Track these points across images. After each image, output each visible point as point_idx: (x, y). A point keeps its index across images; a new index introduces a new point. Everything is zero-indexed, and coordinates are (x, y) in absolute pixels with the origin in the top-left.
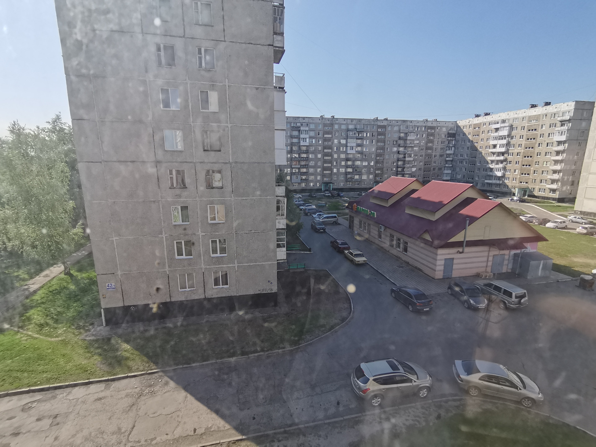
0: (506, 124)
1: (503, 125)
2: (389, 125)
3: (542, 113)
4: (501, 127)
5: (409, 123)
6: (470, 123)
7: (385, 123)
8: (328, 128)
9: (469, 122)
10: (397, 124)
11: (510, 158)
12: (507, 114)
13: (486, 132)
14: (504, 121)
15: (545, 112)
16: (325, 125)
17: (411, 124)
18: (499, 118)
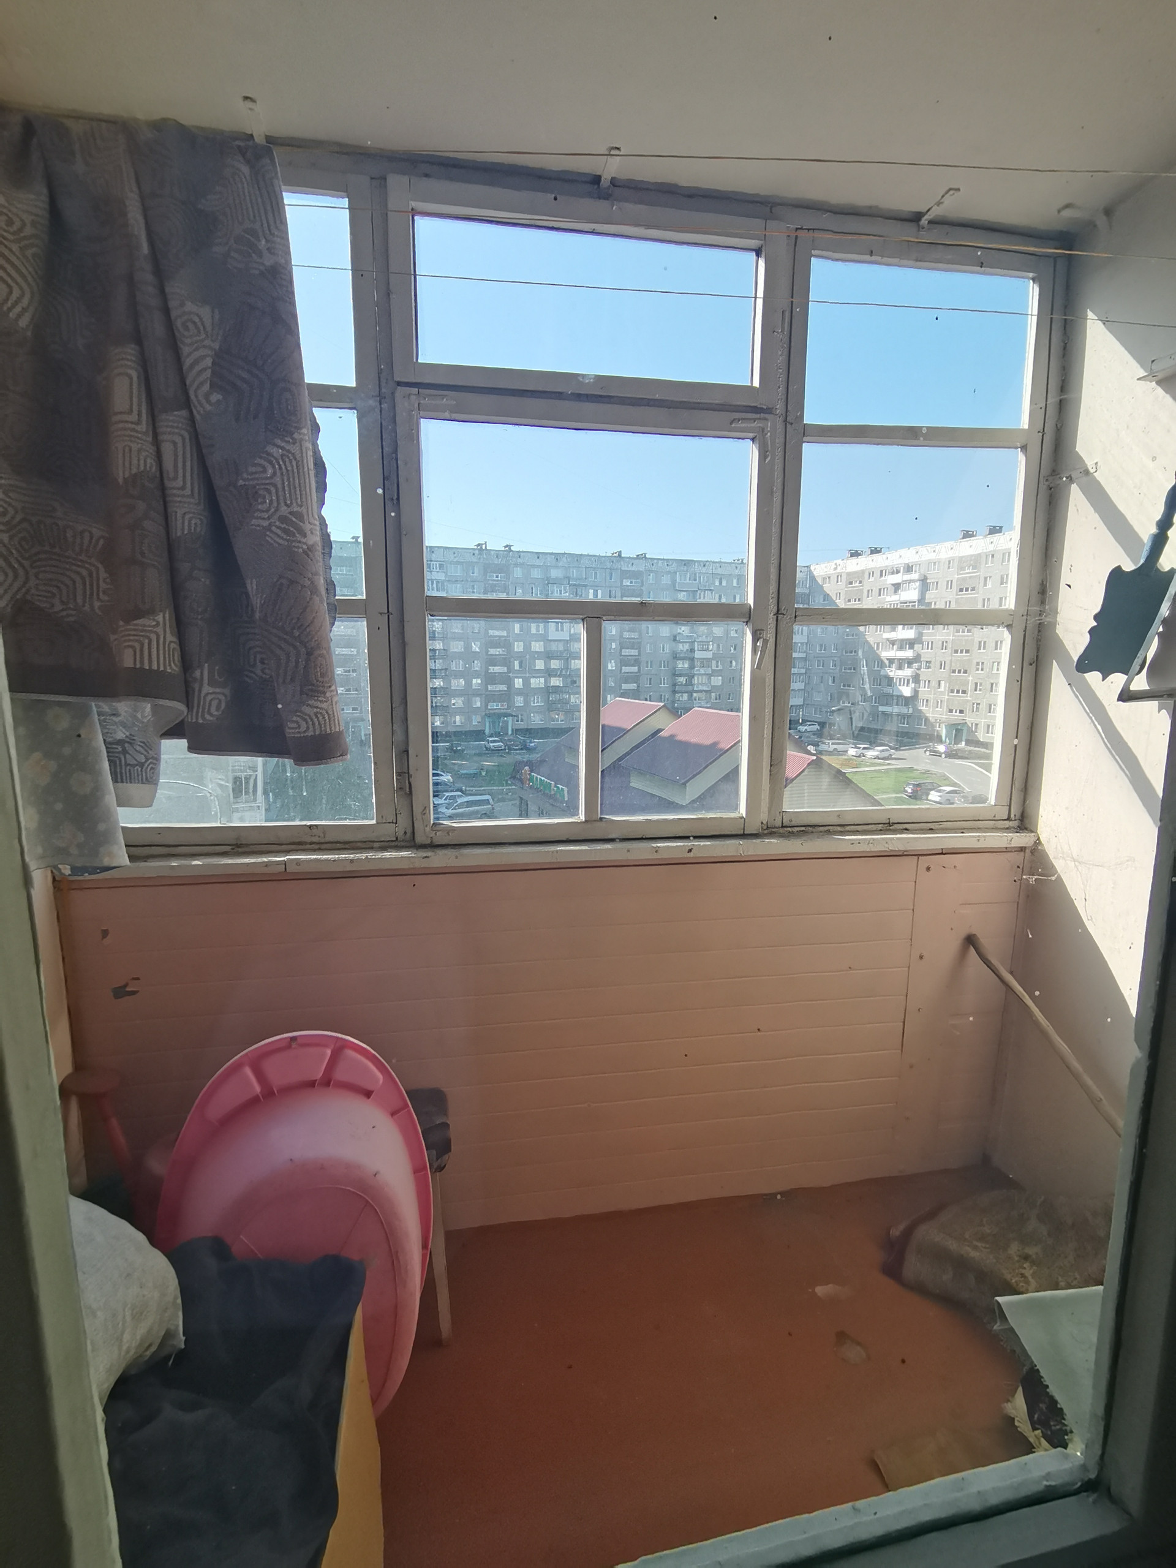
0: (915, 576)
1: (907, 577)
2: (651, 571)
3: (985, 551)
4: (905, 582)
5: (697, 569)
6: (839, 570)
7: (641, 566)
8: (497, 577)
9: (836, 569)
10: (668, 569)
11: (926, 654)
12: (915, 552)
13: (876, 591)
14: (909, 569)
15: (991, 548)
16: (487, 569)
17: (704, 570)
18: (901, 561)
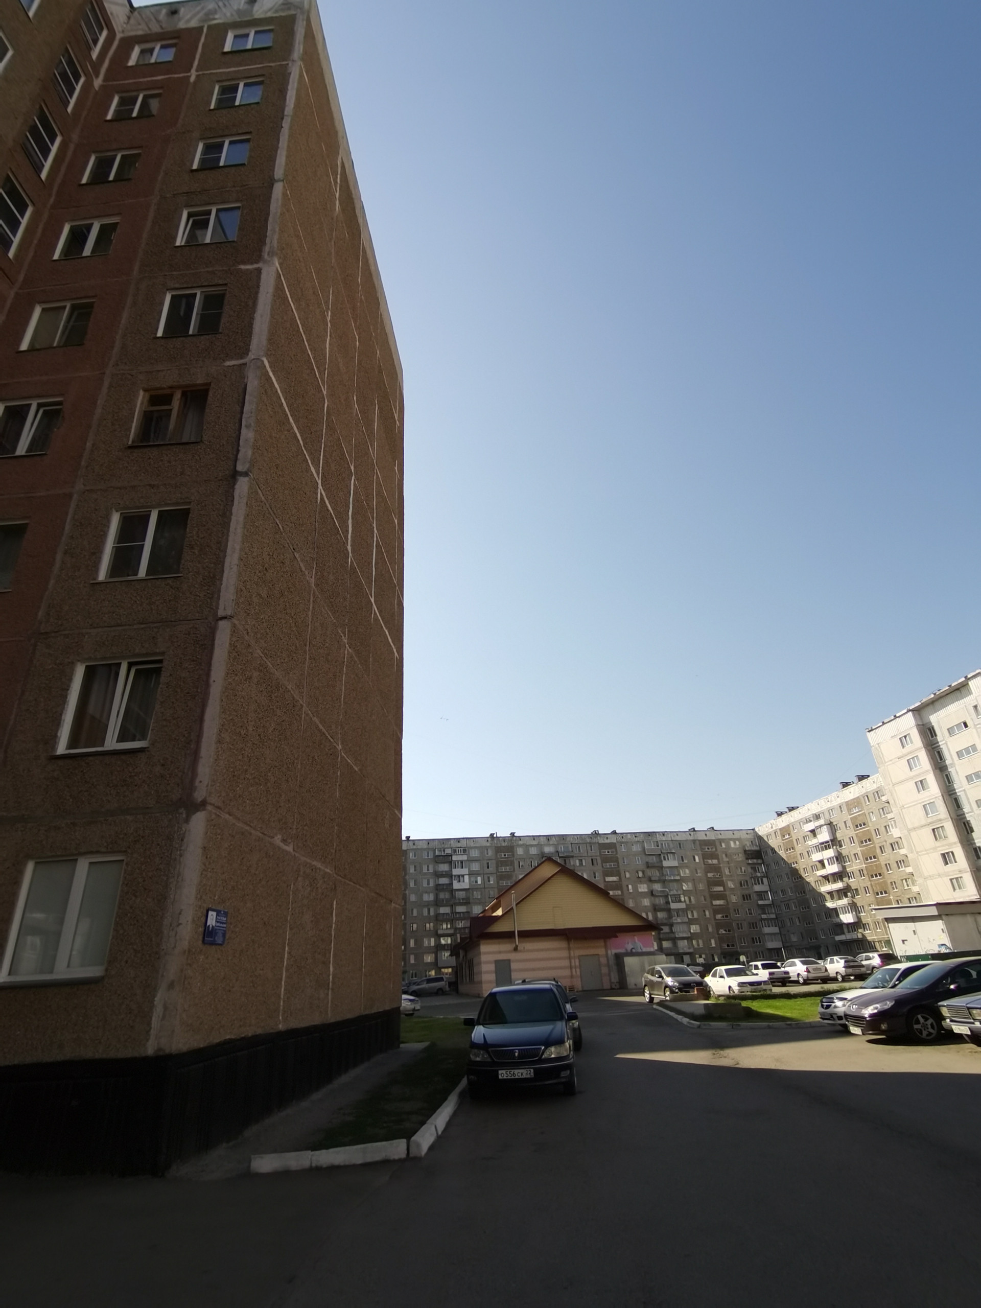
0: (822, 822)
1: (817, 823)
2: (623, 842)
3: (861, 794)
4: (817, 827)
5: (659, 838)
6: (774, 828)
7: (613, 839)
8: (505, 855)
9: (772, 827)
10: (637, 839)
11: (853, 882)
12: (817, 804)
13: (801, 840)
14: (817, 817)
15: (864, 791)
16: (498, 850)
17: (664, 838)
18: (810, 813)
